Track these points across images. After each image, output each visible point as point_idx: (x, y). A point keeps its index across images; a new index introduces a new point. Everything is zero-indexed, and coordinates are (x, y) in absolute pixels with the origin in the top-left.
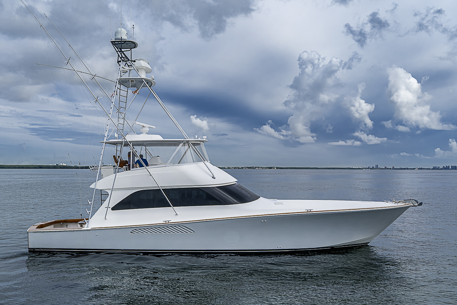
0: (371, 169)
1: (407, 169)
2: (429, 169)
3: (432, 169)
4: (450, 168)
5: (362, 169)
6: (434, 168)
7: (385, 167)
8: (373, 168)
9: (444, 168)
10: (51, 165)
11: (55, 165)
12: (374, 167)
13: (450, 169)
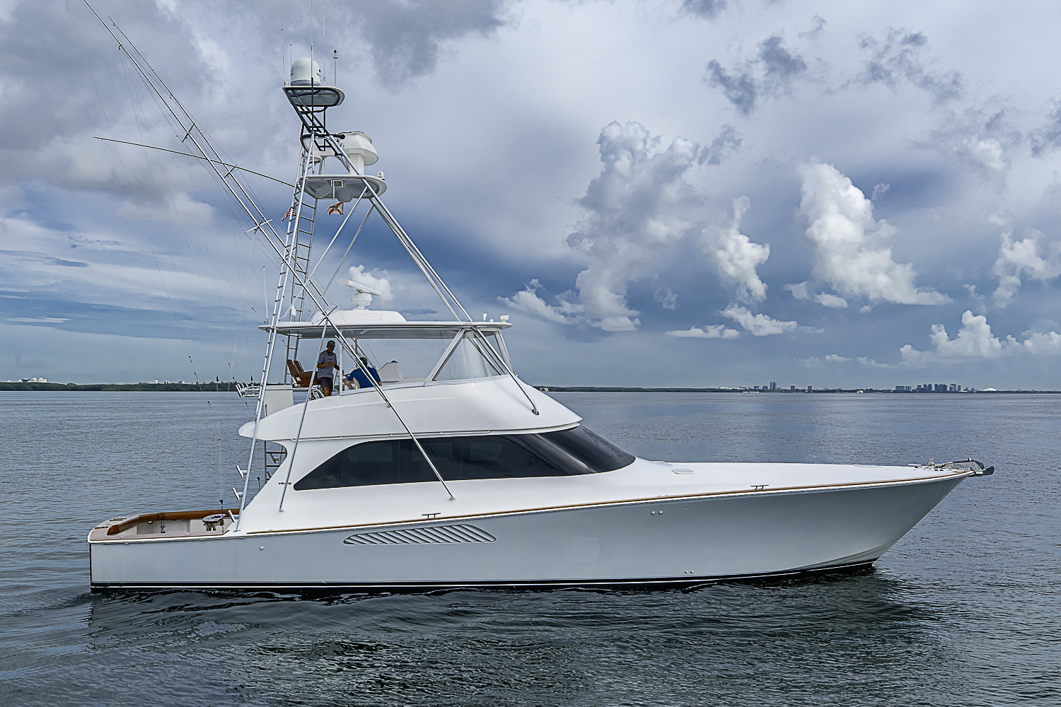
0: (760, 391)
1: (841, 391)
2: (888, 392)
3: (895, 392)
4: (933, 389)
5: (741, 391)
6: (899, 390)
7: (793, 387)
8: (764, 390)
9: (921, 390)
10: (9, 381)
11: (21, 381)
12: (767, 387)
13: (934, 392)
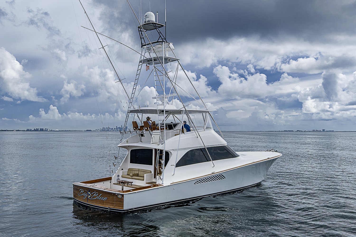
1: (7, 131)
2: (24, 131)
3: (27, 131)
4: (39, 130)
6: (28, 130)
9: (35, 130)
13: (39, 131)
